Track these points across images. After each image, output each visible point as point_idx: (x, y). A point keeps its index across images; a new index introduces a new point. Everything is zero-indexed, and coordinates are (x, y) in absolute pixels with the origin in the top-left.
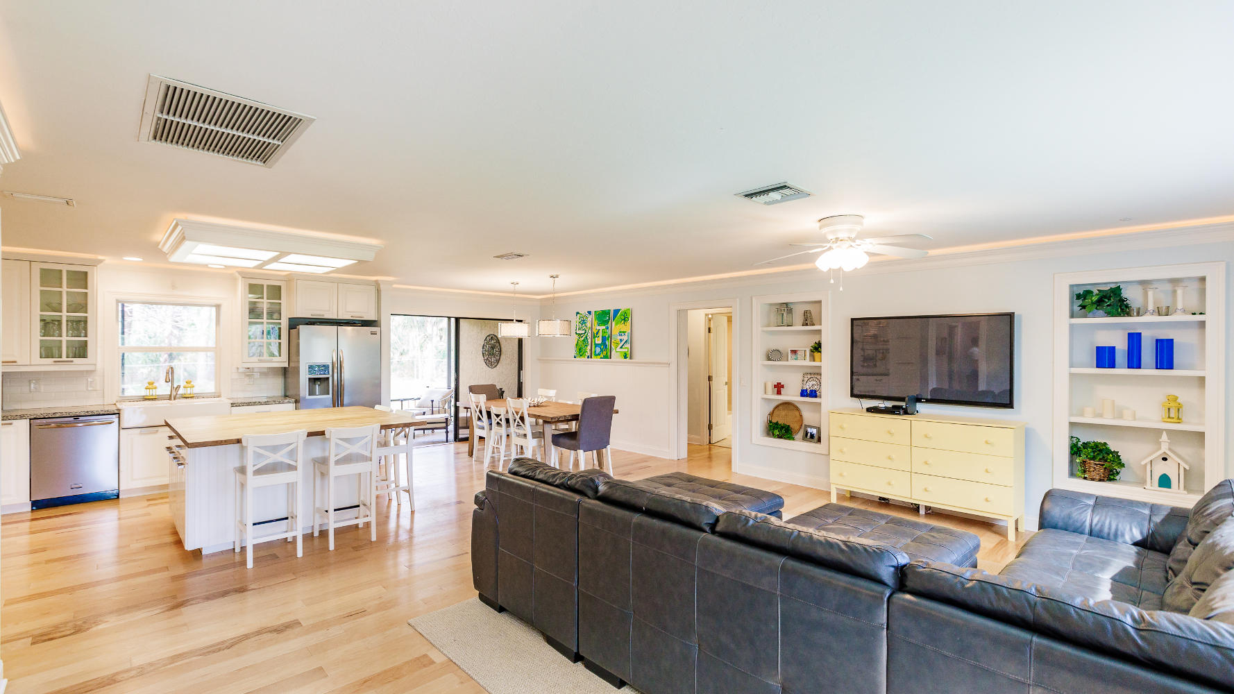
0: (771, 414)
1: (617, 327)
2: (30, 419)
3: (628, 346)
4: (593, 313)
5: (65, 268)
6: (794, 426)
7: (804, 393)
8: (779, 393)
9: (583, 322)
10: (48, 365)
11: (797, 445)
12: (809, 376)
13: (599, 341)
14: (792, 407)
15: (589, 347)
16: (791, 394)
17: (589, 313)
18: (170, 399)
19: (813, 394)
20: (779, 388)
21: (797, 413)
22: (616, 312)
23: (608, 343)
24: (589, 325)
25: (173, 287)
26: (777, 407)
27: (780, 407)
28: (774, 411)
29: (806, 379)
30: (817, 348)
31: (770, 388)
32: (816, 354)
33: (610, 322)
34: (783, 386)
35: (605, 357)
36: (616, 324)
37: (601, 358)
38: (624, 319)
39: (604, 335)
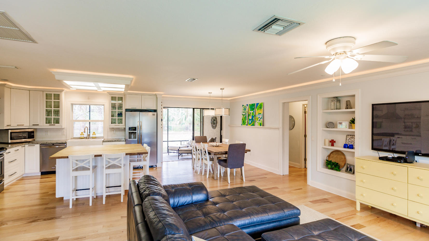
0: (329, 156)
1: (258, 111)
2: (40, 144)
3: (262, 120)
4: (249, 105)
5: (53, 93)
6: (342, 164)
7: (345, 146)
8: (333, 145)
9: (245, 109)
10: (47, 126)
11: (343, 175)
12: (350, 137)
13: (250, 118)
14: (340, 153)
15: (247, 121)
16: (339, 147)
17: (247, 105)
18: (87, 139)
19: (352, 147)
20: (332, 143)
21: (343, 157)
22: (257, 104)
23: (254, 119)
24: (247, 110)
25: (89, 99)
26: (332, 153)
27: (334, 153)
28: (330, 154)
29: (348, 139)
30: (353, 121)
31: (327, 142)
32: (353, 124)
33: (255, 109)
34: (335, 142)
35: (253, 125)
36: (257, 110)
37: (251, 125)
38: (260, 108)
39: (253, 115)
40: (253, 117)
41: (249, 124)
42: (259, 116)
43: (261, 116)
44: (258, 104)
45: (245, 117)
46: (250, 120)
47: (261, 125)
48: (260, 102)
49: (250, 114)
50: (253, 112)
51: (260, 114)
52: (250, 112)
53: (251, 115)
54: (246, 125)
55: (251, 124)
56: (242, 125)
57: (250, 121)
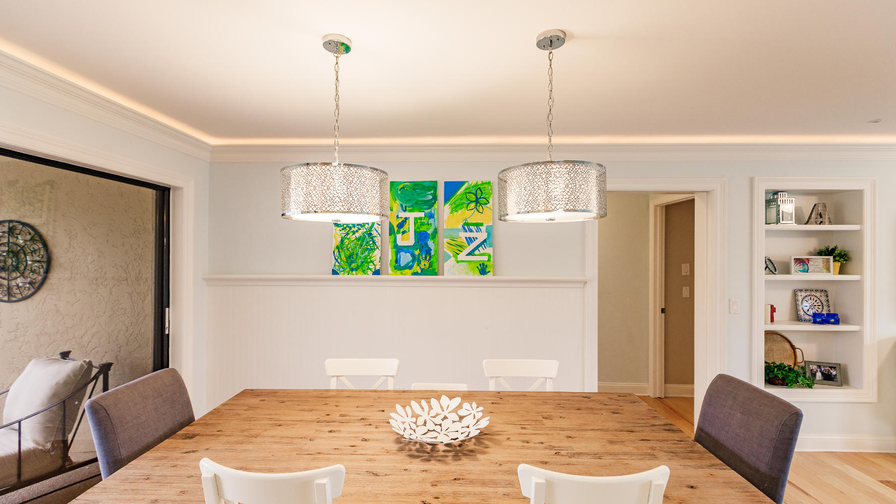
1: (458, 214)
3: (489, 250)
7: (819, 319)
13: (408, 240)
15: (378, 253)
22: (452, 188)
23: (432, 244)
33: (436, 206)
35: (423, 272)
36: (455, 209)
37: (415, 274)
38: (477, 201)
39: (423, 229)
40: (422, 237)
41: (398, 267)
42: (469, 235)
43: (481, 236)
44: (462, 183)
45: (357, 235)
46: (398, 249)
47: (483, 271)
48: (471, 177)
49: (401, 225)
50: (422, 215)
51: (478, 225)
52: (403, 215)
53: (411, 227)
54: (377, 272)
55: (410, 268)
56: (335, 272)
57: (406, 258)
